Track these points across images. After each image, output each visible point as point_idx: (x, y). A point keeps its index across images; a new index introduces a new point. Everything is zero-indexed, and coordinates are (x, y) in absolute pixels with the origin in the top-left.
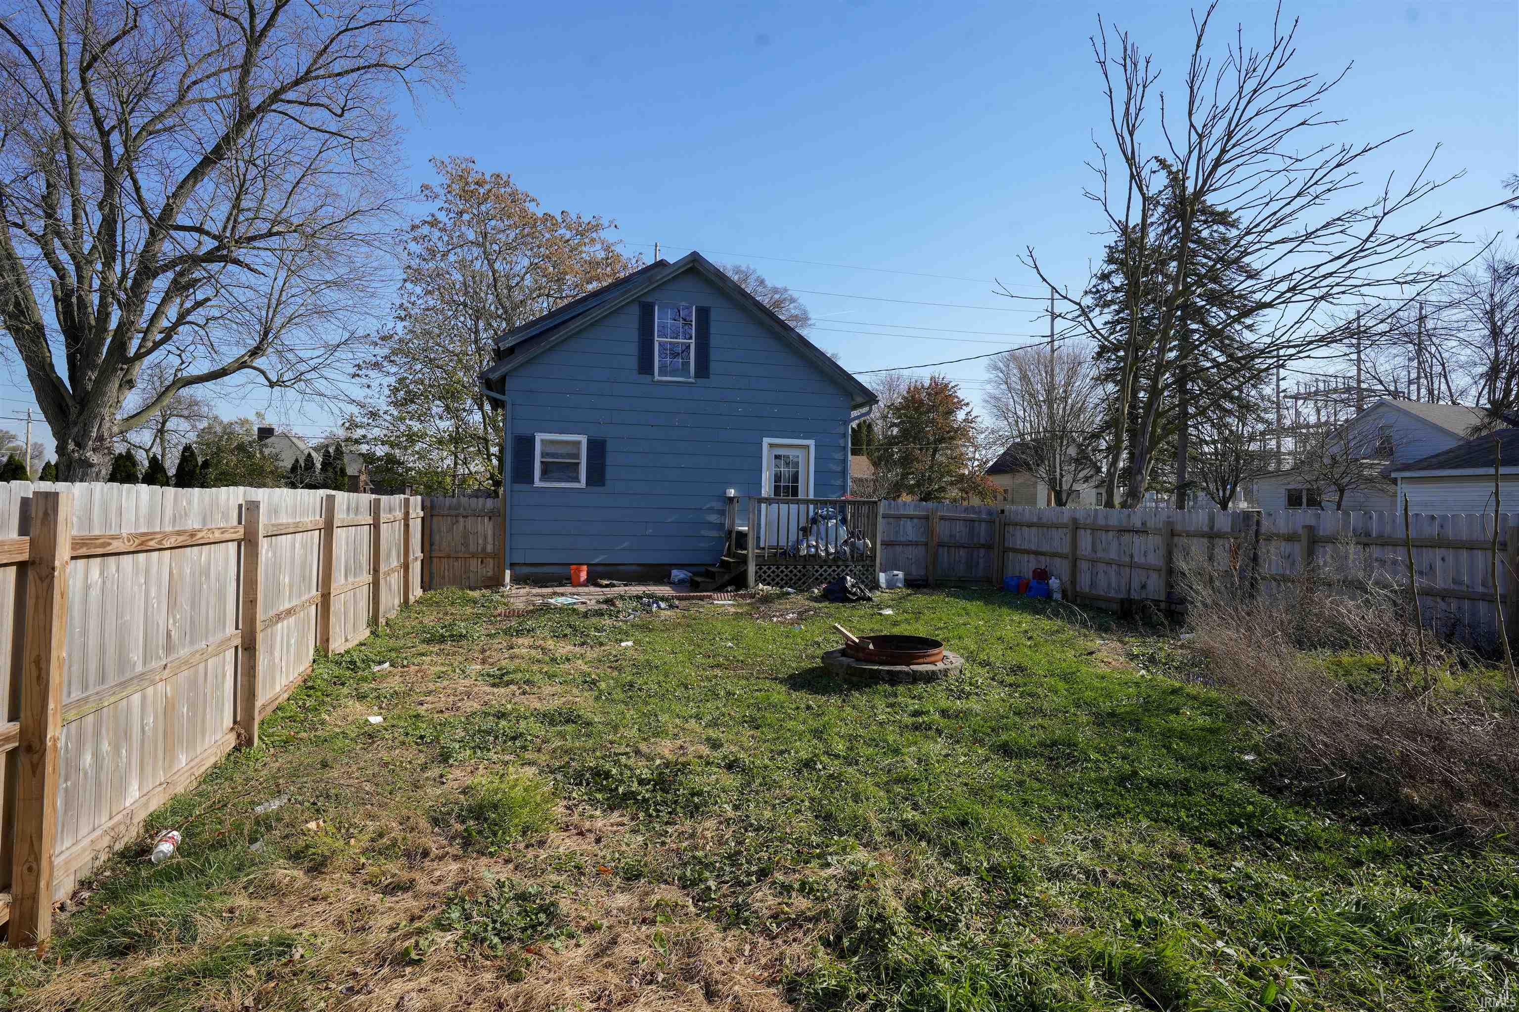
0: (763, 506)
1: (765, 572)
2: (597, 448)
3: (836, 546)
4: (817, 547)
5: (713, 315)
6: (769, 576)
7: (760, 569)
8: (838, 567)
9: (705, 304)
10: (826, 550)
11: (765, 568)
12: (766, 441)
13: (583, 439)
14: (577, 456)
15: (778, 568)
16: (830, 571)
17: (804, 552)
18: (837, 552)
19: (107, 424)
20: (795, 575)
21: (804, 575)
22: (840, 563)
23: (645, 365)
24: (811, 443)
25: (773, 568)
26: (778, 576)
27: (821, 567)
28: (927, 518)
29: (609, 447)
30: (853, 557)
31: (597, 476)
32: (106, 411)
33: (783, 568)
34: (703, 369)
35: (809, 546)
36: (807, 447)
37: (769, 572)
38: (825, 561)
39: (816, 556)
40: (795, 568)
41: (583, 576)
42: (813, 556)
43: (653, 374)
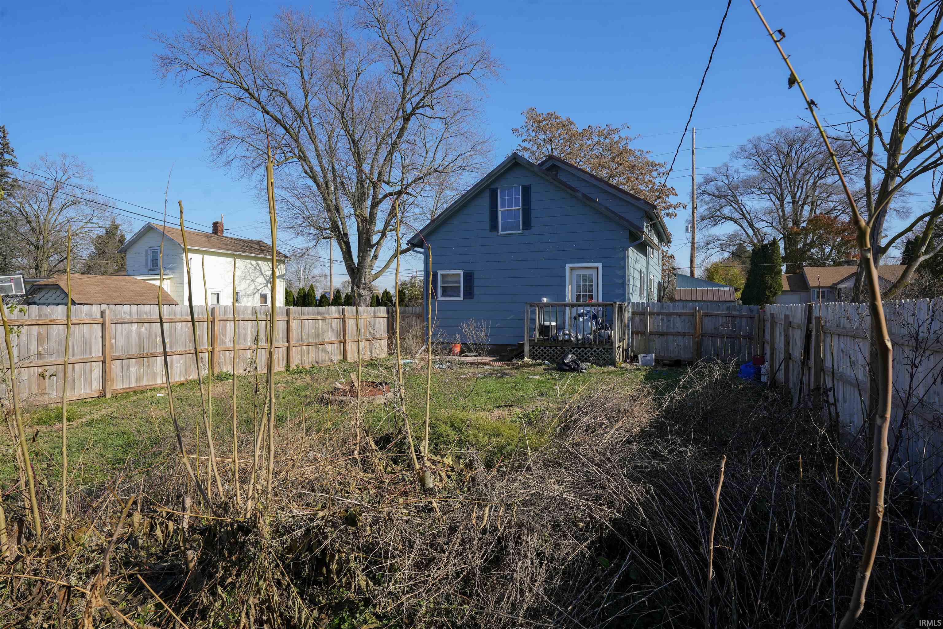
0: (567, 309)
1: (536, 350)
2: (469, 277)
3: (583, 335)
4: (570, 335)
5: (533, 189)
6: (539, 353)
7: (534, 348)
8: (586, 349)
9: (526, 183)
10: (576, 337)
11: (536, 348)
12: (568, 266)
13: (461, 272)
14: (459, 282)
15: (545, 348)
16: (579, 351)
17: (561, 338)
18: (584, 338)
19: (367, 276)
20: (557, 353)
21: (562, 353)
22: (587, 346)
23: (494, 226)
24: (599, 265)
25: (542, 348)
26: (545, 353)
27: (574, 348)
28: (692, 315)
29: (475, 276)
30: (595, 342)
31: (469, 293)
32: (366, 271)
33: (548, 348)
34: (527, 224)
35: (564, 334)
36: (597, 268)
37: (539, 350)
38: (576, 344)
39: (569, 341)
40: (556, 348)
41: (458, 349)
42: (567, 341)
43: (498, 230)
